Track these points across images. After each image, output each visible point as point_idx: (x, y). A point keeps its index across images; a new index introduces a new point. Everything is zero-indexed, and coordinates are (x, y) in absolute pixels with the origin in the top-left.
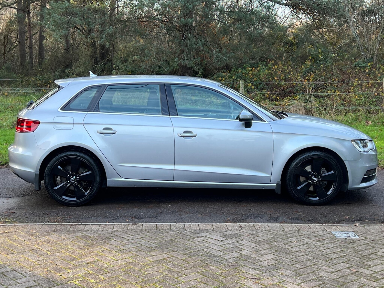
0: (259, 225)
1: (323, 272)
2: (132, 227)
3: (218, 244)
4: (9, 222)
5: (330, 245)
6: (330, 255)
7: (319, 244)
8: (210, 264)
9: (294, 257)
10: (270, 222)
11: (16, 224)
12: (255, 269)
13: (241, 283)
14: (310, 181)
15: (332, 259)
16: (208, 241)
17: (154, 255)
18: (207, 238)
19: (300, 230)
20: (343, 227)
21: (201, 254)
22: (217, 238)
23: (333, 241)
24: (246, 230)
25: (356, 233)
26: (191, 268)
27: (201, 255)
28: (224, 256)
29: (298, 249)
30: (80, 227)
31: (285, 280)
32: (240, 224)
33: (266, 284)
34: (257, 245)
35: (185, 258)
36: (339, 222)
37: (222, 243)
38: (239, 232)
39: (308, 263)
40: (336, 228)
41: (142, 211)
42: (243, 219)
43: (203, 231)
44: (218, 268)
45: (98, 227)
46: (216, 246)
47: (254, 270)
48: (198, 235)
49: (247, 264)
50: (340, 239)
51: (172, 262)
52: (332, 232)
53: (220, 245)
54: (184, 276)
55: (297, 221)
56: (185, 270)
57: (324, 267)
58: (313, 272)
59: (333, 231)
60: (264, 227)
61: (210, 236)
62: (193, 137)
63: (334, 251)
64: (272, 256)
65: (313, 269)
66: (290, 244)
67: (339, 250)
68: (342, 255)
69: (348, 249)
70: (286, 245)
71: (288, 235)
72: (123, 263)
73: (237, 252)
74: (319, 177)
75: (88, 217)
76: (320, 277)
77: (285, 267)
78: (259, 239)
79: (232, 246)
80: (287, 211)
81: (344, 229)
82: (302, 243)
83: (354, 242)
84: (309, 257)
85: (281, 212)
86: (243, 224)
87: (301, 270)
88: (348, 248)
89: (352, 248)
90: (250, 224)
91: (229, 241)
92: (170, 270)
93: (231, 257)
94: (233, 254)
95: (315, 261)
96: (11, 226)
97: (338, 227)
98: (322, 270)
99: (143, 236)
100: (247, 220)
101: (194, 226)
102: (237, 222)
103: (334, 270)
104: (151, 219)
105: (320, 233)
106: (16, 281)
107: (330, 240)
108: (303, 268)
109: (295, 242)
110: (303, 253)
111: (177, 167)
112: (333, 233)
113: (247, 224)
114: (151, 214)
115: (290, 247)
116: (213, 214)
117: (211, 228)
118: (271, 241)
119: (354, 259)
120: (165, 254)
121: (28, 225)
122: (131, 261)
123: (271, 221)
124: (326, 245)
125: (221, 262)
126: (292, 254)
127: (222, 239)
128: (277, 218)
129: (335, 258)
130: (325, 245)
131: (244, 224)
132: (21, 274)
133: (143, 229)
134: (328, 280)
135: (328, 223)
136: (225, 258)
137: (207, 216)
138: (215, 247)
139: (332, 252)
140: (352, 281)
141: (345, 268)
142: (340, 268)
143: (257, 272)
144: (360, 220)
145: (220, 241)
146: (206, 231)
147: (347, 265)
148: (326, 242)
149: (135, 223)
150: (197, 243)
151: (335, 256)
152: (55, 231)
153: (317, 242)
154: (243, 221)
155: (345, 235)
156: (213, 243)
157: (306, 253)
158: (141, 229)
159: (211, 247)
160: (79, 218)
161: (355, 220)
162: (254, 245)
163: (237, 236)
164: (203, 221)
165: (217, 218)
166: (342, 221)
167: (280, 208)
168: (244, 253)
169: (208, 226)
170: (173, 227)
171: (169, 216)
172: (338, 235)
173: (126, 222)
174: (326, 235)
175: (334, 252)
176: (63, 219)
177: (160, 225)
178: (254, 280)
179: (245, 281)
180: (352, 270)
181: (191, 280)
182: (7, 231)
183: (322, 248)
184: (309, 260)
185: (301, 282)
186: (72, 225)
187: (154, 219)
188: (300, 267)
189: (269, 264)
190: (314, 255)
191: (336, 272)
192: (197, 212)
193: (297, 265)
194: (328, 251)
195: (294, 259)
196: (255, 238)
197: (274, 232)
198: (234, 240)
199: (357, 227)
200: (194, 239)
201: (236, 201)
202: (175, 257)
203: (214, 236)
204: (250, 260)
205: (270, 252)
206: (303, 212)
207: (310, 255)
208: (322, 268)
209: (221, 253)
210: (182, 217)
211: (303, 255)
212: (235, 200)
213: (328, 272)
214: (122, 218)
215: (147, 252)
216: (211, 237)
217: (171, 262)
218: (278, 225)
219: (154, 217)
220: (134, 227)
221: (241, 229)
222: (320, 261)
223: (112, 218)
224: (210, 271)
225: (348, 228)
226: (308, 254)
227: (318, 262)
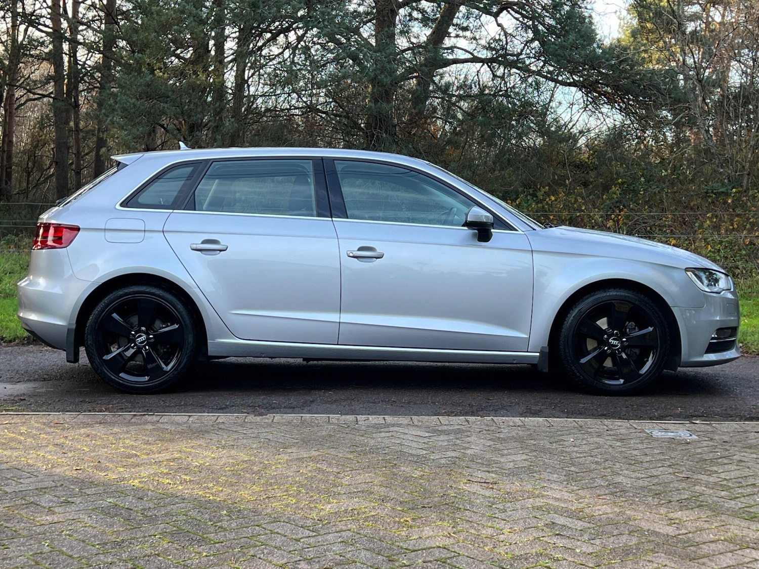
0: (502, 419)
1: (622, 478)
2: (251, 418)
3: (420, 441)
4: (12, 410)
5: (640, 446)
6: (638, 457)
7: (619, 444)
8: (402, 465)
9: (566, 458)
10: (525, 417)
11: (24, 413)
12: (489, 472)
13: (460, 487)
14: (606, 348)
15: (641, 462)
16: (402, 436)
17: (292, 453)
18: (399, 434)
19: (584, 427)
20: (670, 424)
21: (384, 452)
22: (419, 433)
23: (646, 441)
24: (476, 425)
25: (693, 432)
26: (364, 469)
27: (385, 454)
28: (430, 456)
29: (576, 449)
30: (152, 418)
31: (545, 485)
32: (466, 417)
33: (508, 490)
34: (497, 443)
35: (352, 456)
36: (661, 418)
37: (426, 440)
38: (463, 427)
39: (593, 466)
40: (655, 425)
41: (275, 399)
42: (472, 412)
43: (393, 425)
44: (415, 469)
45: (187, 418)
46: (415, 443)
47: (487, 473)
48: (382, 430)
49: (473, 466)
50: (662, 438)
51: (327, 461)
52: (646, 430)
53: (423, 442)
54: (348, 478)
55: (579, 416)
56: (351, 470)
57: (626, 472)
58: (602, 477)
59: (649, 429)
60: (513, 422)
61: (405, 431)
62: (377, 258)
63: (648, 453)
64: (524, 457)
65: (603, 473)
66: (562, 443)
67: (656, 451)
68: (663, 457)
69: (677, 451)
70: (554, 444)
71: (559, 433)
72: (231, 461)
73: (455, 451)
74: (624, 340)
75: (169, 406)
76: (616, 483)
77: (548, 470)
78: (502, 436)
79: (446, 444)
80: (560, 402)
81: (670, 427)
82: (585, 442)
83: (688, 443)
84: (596, 459)
85: (548, 403)
86: (471, 419)
87: (578, 474)
88: (674, 450)
89: (682, 450)
90: (486, 417)
91: (442, 438)
92: (321, 470)
93: (443, 456)
94: (448, 453)
95: (608, 464)
96: (15, 416)
97: (660, 425)
98: (620, 475)
99: (273, 429)
100: (481, 413)
101: (374, 419)
102: (460, 416)
103: (643, 476)
104: (292, 410)
105: (623, 431)
106: (18, 480)
107: (642, 440)
108: (583, 472)
109: (572, 440)
110: (585, 454)
111: (346, 318)
112: (648, 432)
113: (479, 417)
114: (292, 403)
115: (561, 447)
116: (415, 404)
117: (409, 422)
118: (525, 438)
119: (686, 463)
120: (315, 450)
121: (49, 415)
122: (246, 459)
123: (528, 414)
124: (632, 445)
125: (423, 462)
126: (563, 454)
127: (427, 435)
128: (540, 411)
129: (647, 462)
130: (630, 446)
132: (29, 473)
133: (274, 421)
134: (631, 487)
135: (640, 418)
136: (432, 458)
137: (402, 406)
138: (414, 445)
139: (644, 454)
140: (679, 490)
141: (666, 473)
142: (657, 473)
143: (493, 475)
144: (704, 416)
145: (424, 437)
146: (399, 425)
147: (671, 470)
148: (633, 441)
149: (261, 415)
150: (379, 439)
151: (648, 458)
152: (100, 423)
153: (616, 442)
154: (473, 414)
155: (670, 434)
156: (410, 439)
157: (591, 453)
158: (270, 421)
159: (406, 444)
160: (149, 407)
161: (693, 416)
162: (490, 443)
163: (459, 431)
164: (394, 413)
165: (422, 410)
166: (667, 416)
167: (547, 398)
168: (469, 452)
169: (404, 420)
170: (333, 420)
171: (329, 406)
172: (656, 434)
173: (242, 412)
174: (633, 434)
176: (119, 408)
177: (308, 418)
178: (483, 484)
179: (468, 485)
180: (680, 476)
181: (361, 483)
182: (7, 422)
183: (624, 449)
184: (597, 463)
185: (578, 488)
186: (135, 415)
187: (297, 409)
188: (577, 470)
189: (517, 466)
190: (607, 456)
191: (648, 477)
192: (382, 401)
193: (572, 469)
194: (635, 452)
195: (566, 461)
196: (494, 435)
197: (531, 428)
198: (452, 437)
199: (696, 424)
200: (374, 435)
201: (462, 389)
202: (334, 455)
203: (413, 431)
204: (479, 461)
205: (521, 452)
206: (592, 403)
207: (599, 456)
208: (621, 472)
209: (425, 452)
210: (353, 407)
211: (585, 457)
212: (460, 388)
213: (632, 478)
214: (234, 408)
215: (278, 448)
216: (407, 432)
217: (324, 460)
218: (541, 419)
219: (297, 407)
220: (258, 419)
221: (467, 423)
222: (617, 464)
223: (216, 407)
224: (400, 473)
225: (677, 425)
226: (596, 455)
227: (614, 465)
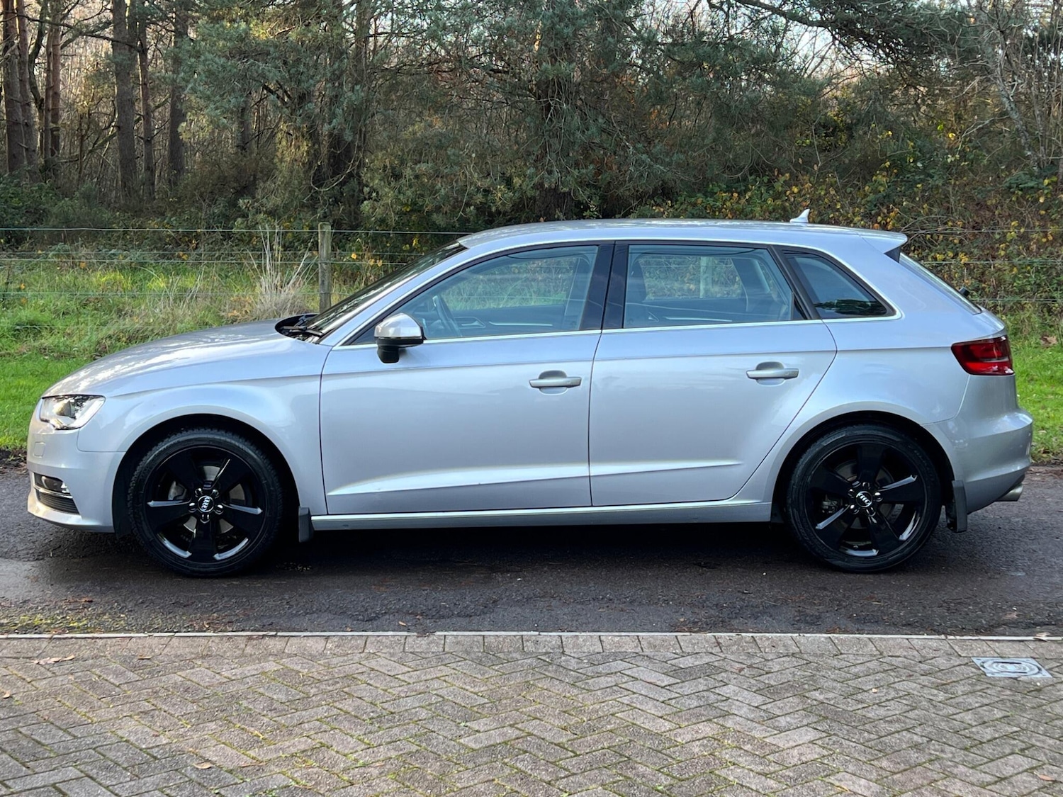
0: (768, 639)
1: (959, 784)
2: (415, 642)
3: (657, 697)
4: (79, 628)
5: (973, 701)
6: (974, 730)
7: (941, 696)
8: (638, 760)
9: (872, 736)
10: (799, 630)
11: (96, 635)
12: (765, 775)
15: (981, 743)
16: (629, 686)
17: (478, 731)
18: (626, 678)
19: (885, 654)
20: (1005, 643)
21: (609, 727)
22: (654, 677)
23: (978, 688)
24: (732, 653)
25: (1042, 661)
26: (585, 771)
27: (611, 731)
28: (675, 735)
29: (882, 712)
30: (274, 644)
32: (715, 634)
34: (768, 701)
35: (565, 740)
36: (990, 629)
37: (665, 695)
38: (714, 658)
39: (914, 756)
40: (985, 646)
41: (442, 595)
42: (722, 621)
43: (615, 656)
44: (659, 770)
45: (322, 642)
46: (651, 703)
47: (763, 778)
48: (600, 668)
49: (740, 759)
50: (1000, 680)
51: (530, 753)
52: (975, 660)
53: (662, 699)
55: (874, 628)
56: (567, 777)
57: (961, 768)
58: (929, 784)
59: (978, 657)
60: (784, 646)
61: (634, 672)
63: (986, 719)
64: (811, 735)
65: (929, 774)
66: (859, 696)
67: (998, 714)
68: (1010, 729)
69: (1025, 711)
70: (849, 700)
71: (854, 670)
72: (393, 754)
73: (710, 720)
75: (296, 615)
77: (851, 768)
78: (772, 683)
79: (696, 704)
80: (844, 595)
81: (1007, 649)
82: (893, 694)
83: (1039, 690)
84: (915, 737)
85: (828, 599)
86: (724, 636)
87: (895, 777)
88: (1023, 709)
89: (1034, 708)
90: (743, 634)
91: (688, 688)
92: (524, 776)
93: (696, 736)
94: (701, 726)
95: (935, 750)
96: (83, 642)
97: (989, 643)
98: (955, 776)
99: (447, 671)
100: (735, 622)
101: (584, 642)
102: (706, 630)
103: (988, 778)
104: (468, 619)
105: (942, 662)
107: (973, 685)
108: (901, 772)
109: (874, 690)
110: (897, 725)
112: (978, 663)
113: (734, 634)
114: (468, 606)
115: (860, 706)
116: (641, 604)
117: (636, 647)
118: (806, 686)
119: (1043, 742)
120: (510, 725)
121: (131, 638)
122: (414, 748)
123: (802, 626)
124: (960, 700)
125: (668, 752)
126: (867, 727)
127: (667, 681)
128: (819, 618)
129: (989, 741)
130: (957, 700)
131: (725, 634)
133: (447, 650)
135: (962, 631)
136: (679, 740)
137: (622, 610)
138: (649, 707)
139: (980, 721)
141: (1021, 769)
142: (1008, 771)
143: (772, 783)
144: (1051, 624)
145: (663, 687)
146: (622, 657)
147: (1025, 763)
148: (960, 689)
149: (424, 632)
150: (599, 693)
151: (988, 733)
152: (203, 657)
153: (936, 692)
154: (724, 625)
155: (1010, 668)
156: (643, 692)
157: (904, 722)
158: (441, 649)
159: (638, 706)
160: (270, 617)
161: (1036, 625)
162: (758, 700)
163: (709, 671)
164: (613, 627)
165: (651, 618)
166: (999, 626)
167: (825, 589)
168: (729, 723)
169: (628, 641)
170: (529, 644)
171: (519, 610)
172: (993, 669)
173: (400, 629)
174: (958, 668)
175: (984, 723)
176: (227, 620)
177: (492, 639)
180: (1041, 777)
182: (72, 657)
183: (951, 710)
184: (916, 747)
186: (250, 638)
187: (475, 619)
188: (892, 767)
189: (804, 759)
190: (929, 729)
191: (996, 783)
192: (594, 600)
193: (885, 763)
194: (968, 717)
195: (873, 743)
196: (761, 678)
197: (811, 659)
198: (702, 684)
199: (1043, 643)
200: (590, 682)
201: (702, 567)
202: (539, 738)
203: (645, 672)
204: (748, 747)
205: (805, 722)
206: (889, 599)
207: (918, 730)
208: (955, 771)
209: (668, 726)
210: (553, 613)
211: (898, 732)
212: (699, 565)
213: (973, 784)
214: (387, 617)
215: (458, 721)
216: (636, 675)
217: (526, 752)
218: (823, 636)
219: (476, 615)
220: (422, 643)
221: (718, 649)
222: (947, 748)
223: (361, 617)
224: (639, 780)
225: (1016, 646)
226: (914, 727)
227: (943, 751)
